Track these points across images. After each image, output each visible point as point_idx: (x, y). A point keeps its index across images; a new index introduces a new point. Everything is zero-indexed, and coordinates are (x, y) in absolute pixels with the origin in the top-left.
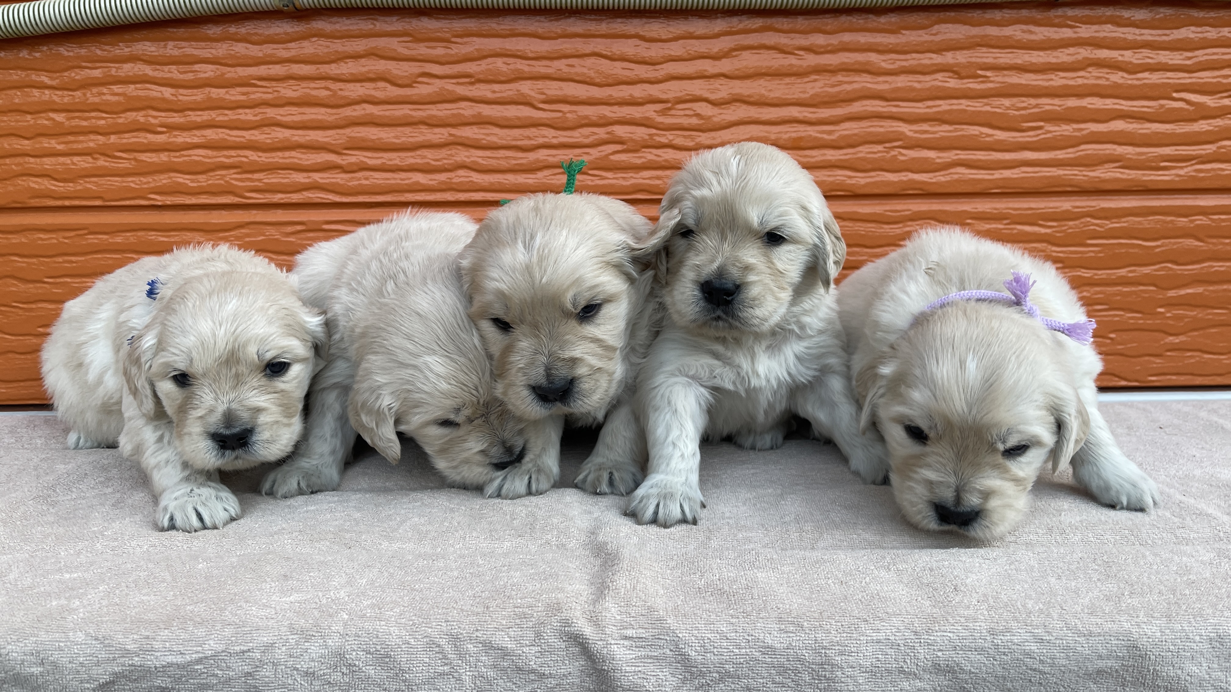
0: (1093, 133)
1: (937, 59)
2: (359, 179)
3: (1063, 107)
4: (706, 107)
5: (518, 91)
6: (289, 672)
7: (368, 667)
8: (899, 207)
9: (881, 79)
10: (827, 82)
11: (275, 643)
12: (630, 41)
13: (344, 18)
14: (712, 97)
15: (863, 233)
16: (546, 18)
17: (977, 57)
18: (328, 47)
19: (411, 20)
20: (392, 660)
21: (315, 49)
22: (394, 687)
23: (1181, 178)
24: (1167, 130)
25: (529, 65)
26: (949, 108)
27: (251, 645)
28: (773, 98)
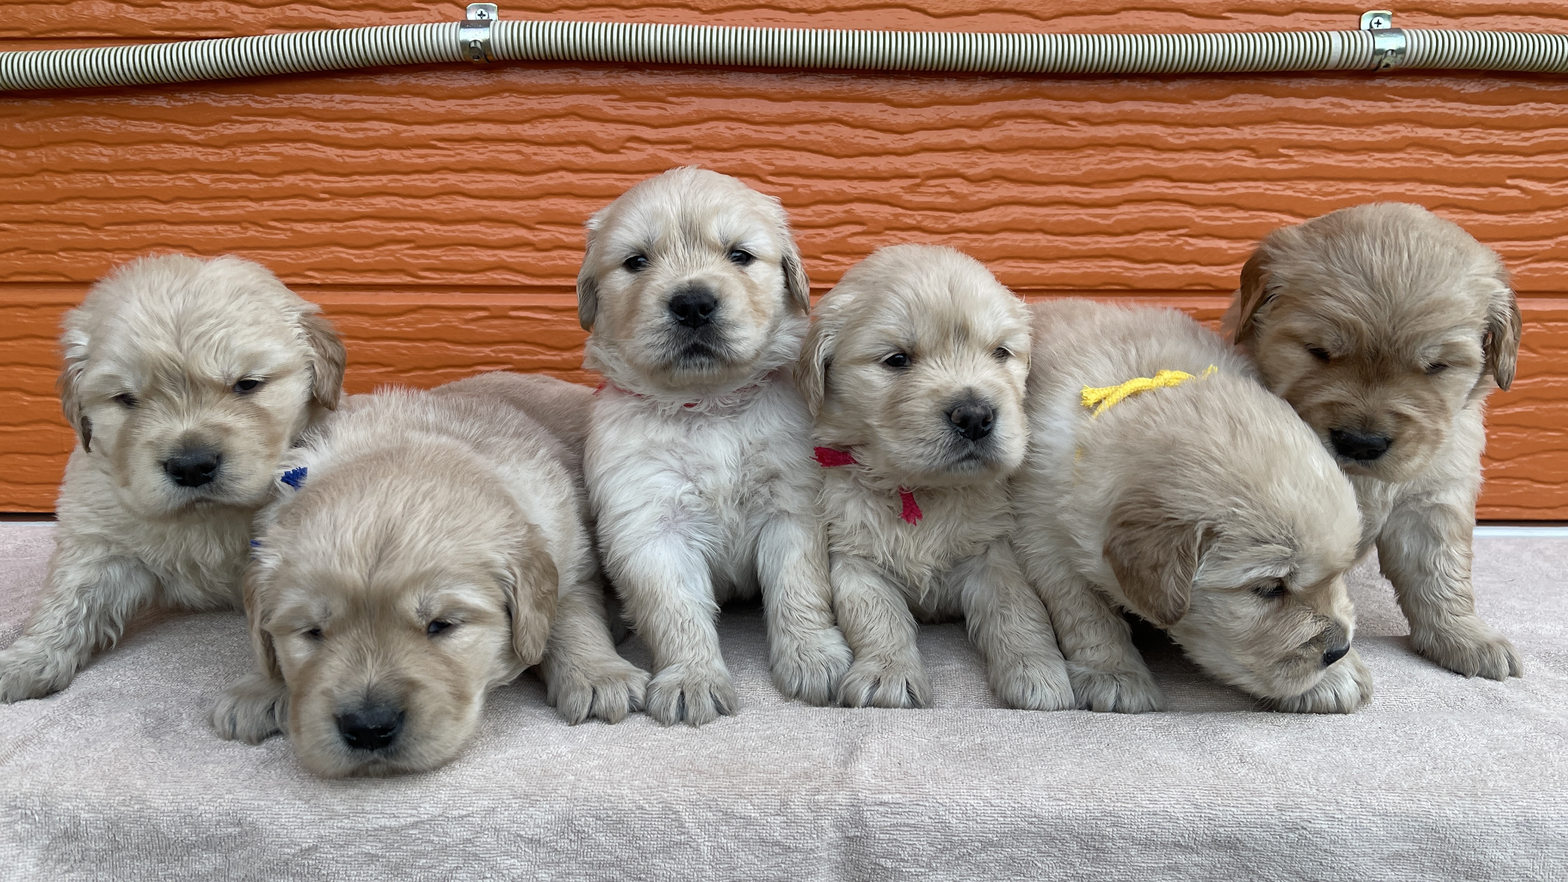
1: (1234, 134)
2: (554, 259)
3: (1378, 193)
4: (962, 183)
5: (742, 160)
6: (512, 840)
7: (598, 834)
9: (1167, 156)
10: (1103, 158)
11: (497, 807)
12: (874, 105)
13: (542, 71)
14: (968, 172)
16: (777, 76)
17: (1279, 133)
18: (521, 104)
19: (621, 74)
20: (625, 827)
21: (507, 105)
24: (1497, 222)
25: (756, 131)
26: (1243, 191)
27: (471, 809)
28: (1040, 176)
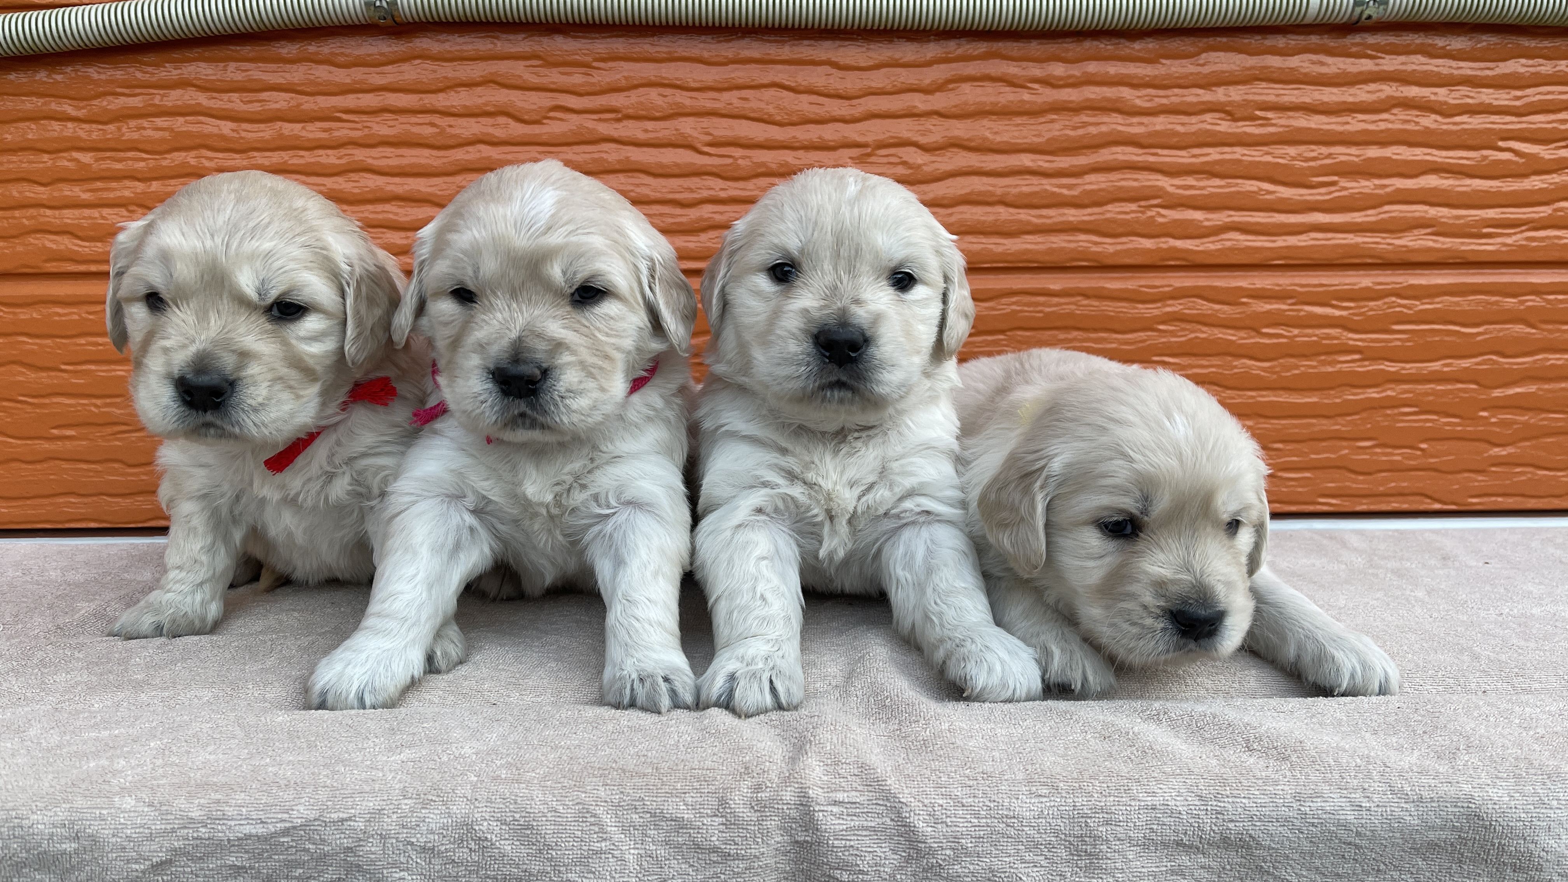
0: (1398, 190)
1: (1205, 96)
3: (1362, 158)
4: (915, 153)
5: (677, 130)
6: (401, 848)
7: (502, 842)
8: (1157, 282)
9: (1135, 120)
10: (1067, 123)
11: (384, 809)
12: (819, 68)
13: (457, 35)
14: (922, 140)
15: (1112, 314)
16: (713, 38)
17: (1255, 94)
18: (435, 71)
19: (542, 39)
20: (535, 832)
21: (418, 74)
22: (537, 868)
23: (1509, 248)
24: (1491, 187)
25: (691, 98)
26: (1217, 157)
27: (353, 811)
28: (999, 143)
